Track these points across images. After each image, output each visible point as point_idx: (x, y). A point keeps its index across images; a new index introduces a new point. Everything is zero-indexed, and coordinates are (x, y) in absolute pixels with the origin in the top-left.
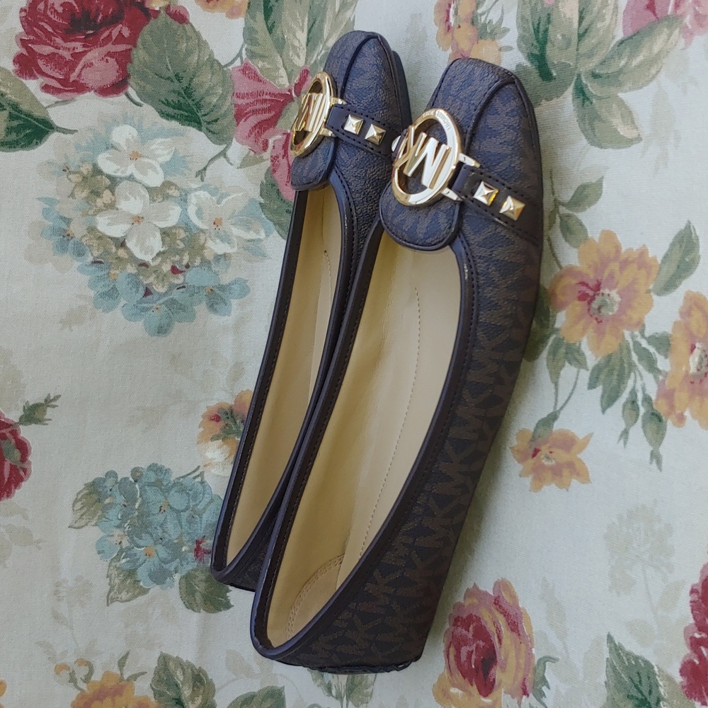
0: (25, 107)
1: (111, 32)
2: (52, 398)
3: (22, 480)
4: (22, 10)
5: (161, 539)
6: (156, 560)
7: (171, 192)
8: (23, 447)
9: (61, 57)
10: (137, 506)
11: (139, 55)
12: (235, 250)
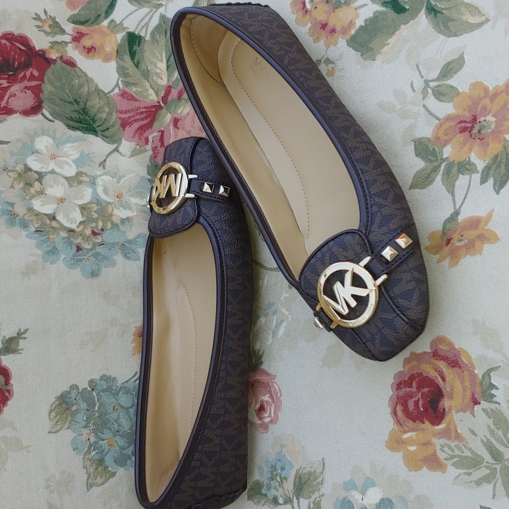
1: (25, 73)
2: (22, 331)
3: (7, 399)
5: (118, 432)
6: (117, 448)
7: (83, 179)
8: (5, 373)
10: (96, 408)
11: (47, 88)
12: (135, 213)
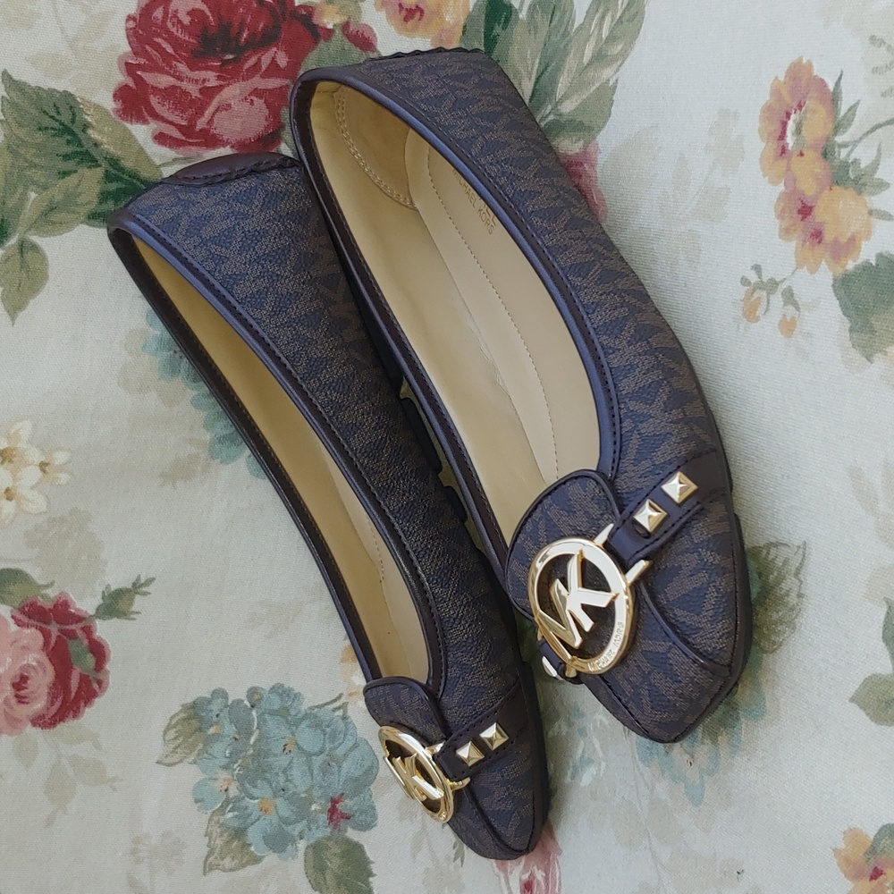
0: (128, 164)
1: (259, 59)
2: (142, 581)
3: (94, 695)
4: (130, 18)
5: (283, 790)
6: (275, 820)
8: (99, 651)
9: (186, 93)
10: (252, 740)
